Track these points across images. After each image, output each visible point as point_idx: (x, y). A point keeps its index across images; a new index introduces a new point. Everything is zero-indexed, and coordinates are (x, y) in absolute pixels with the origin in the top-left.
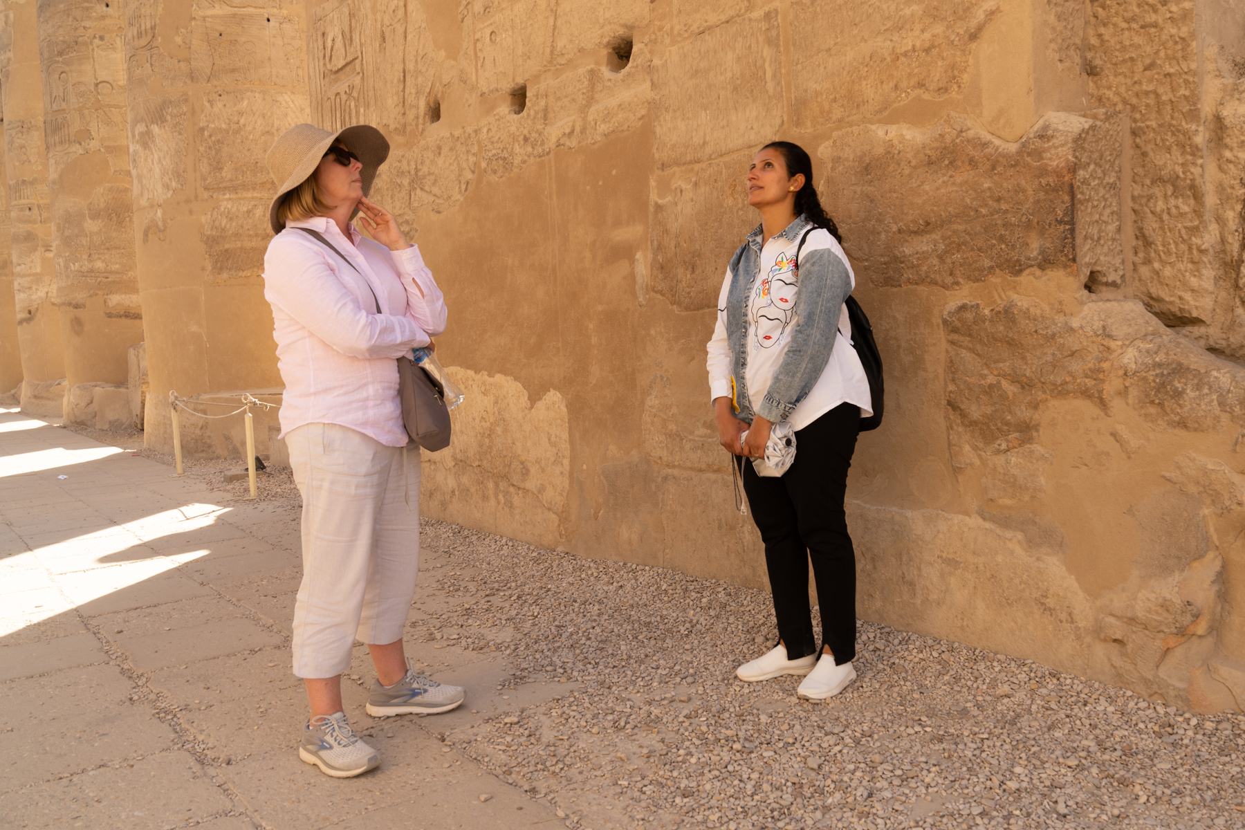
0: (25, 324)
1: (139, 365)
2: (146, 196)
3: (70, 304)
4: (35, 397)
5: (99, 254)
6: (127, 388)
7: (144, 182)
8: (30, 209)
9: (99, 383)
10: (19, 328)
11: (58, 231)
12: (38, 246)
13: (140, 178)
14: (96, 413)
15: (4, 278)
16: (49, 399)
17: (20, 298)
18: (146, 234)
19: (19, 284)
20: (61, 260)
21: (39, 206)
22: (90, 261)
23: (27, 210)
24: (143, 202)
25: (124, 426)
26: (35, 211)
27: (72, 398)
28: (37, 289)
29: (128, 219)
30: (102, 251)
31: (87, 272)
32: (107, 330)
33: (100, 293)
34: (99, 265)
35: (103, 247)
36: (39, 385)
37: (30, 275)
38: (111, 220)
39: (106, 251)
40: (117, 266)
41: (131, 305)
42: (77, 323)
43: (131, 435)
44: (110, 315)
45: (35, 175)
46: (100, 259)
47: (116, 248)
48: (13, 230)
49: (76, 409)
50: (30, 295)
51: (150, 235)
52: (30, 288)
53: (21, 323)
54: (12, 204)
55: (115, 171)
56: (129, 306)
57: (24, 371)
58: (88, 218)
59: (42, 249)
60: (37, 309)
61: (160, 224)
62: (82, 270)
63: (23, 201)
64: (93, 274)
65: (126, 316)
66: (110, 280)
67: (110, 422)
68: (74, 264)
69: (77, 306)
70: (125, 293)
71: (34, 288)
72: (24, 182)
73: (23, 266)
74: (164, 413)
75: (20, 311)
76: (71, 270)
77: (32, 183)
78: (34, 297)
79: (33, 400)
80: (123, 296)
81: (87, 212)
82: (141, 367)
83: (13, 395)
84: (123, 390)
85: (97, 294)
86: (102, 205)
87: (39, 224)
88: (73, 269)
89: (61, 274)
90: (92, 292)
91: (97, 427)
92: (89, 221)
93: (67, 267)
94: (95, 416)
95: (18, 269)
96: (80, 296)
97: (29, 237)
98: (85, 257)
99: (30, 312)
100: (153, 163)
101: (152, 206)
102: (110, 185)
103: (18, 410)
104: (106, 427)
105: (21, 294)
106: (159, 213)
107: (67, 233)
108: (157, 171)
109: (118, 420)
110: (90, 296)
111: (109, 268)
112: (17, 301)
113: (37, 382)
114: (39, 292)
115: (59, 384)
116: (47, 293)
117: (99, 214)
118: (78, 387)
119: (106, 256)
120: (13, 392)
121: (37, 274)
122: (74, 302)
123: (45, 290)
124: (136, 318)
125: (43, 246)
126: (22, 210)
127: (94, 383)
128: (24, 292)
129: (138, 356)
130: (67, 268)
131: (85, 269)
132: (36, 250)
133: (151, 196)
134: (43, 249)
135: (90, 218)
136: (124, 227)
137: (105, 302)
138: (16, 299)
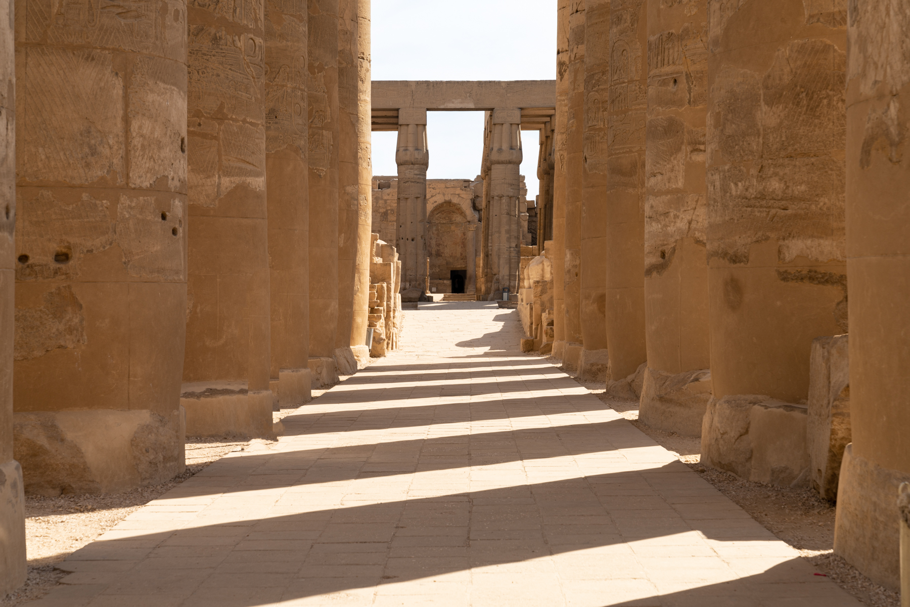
0: (655, 274)
1: (829, 378)
2: (872, 76)
3: (725, 254)
4: (661, 399)
5: (775, 166)
6: (805, 411)
7: (870, 49)
8: (675, 81)
9: (760, 397)
10: (646, 280)
11: (715, 127)
12: (682, 143)
13: (863, 42)
14: (752, 451)
15: (631, 190)
16: (681, 405)
17: (652, 228)
18: (866, 150)
19: (652, 207)
20: (717, 177)
21: (688, 76)
22: (761, 179)
23: (672, 83)
24: (866, 89)
25: (795, 482)
26: (683, 84)
27: (716, 419)
28: (676, 217)
29: (825, 101)
30: (781, 161)
31: (756, 198)
32: (779, 303)
33: (773, 235)
34: (775, 185)
35: (783, 153)
36: (667, 377)
37: (668, 192)
38: (798, 104)
39: (786, 161)
40: (803, 188)
41: (820, 259)
42: (734, 287)
43: (808, 509)
44: (785, 277)
45: (686, 24)
46: (776, 174)
47: (805, 155)
48: (649, 118)
49: (721, 442)
50: (666, 226)
51: (873, 152)
52: (666, 214)
53: (649, 272)
54: (651, 73)
55: (811, 17)
56: (817, 260)
57: (648, 352)
58: (762, 103)
59: (687, 148)
60: (674, 249)
61: (893, 130)
62: (748, 195)
63: (667, 69)
64: (764, 203)
65: (812, 279)
66: (789, 212)
67: (773, 471)
68: (736, 185)
69: (735, 259)
70: (812, 236)
71: (672, 214)
72: (670, 35)
73: (659, 177)
74: (874, 499)
75: (650, 253)
76: (731, 196)
77: (681, 38)
78: (671, 229)
79: (658, 404)
80: (809, 242)
81: (761, 92)
82: (833, 381)
83: (630, 384)
84: (797, 414)
85: (767, 238)
86: (787, 79)
87: (687, 106)
88: (734, 193)
89: (715, 201)
90: (760, 234)
91: (752, 478)
92: (765, 108)
93: (725, 190)
94: (750, 458)
95: (653, 181)
96: (741, 241)
97: (671, 128)
98: (754, 171)
99: (663, 255)
100: (888, 14)
101: (880, 96)
102: (800, 42)
103: (632, 415)
104: (766, 479)
105: (654, 224)
106: (893, 110)
107: (730, 129)
108: (895, 27)
109: (786, 468)
110: (757, 241)
111: (789, 191)
112: (646, 236)
113: (665, 374)
114: (678, 221)
115: (697, 380)
116: (690, 223)
117: (781, 95)
118: (728, 402)
119: (787, 170)
120: (630, 378)
121: (678, 191)
122: (731, 252)
123: (688, 217)
124: (827, 281)
125: (689, 144)
126: (664, 83)
127: (751, 397)
128: (658, 221)
129: (828, 360)
130: (726, 192)
131: (752, 192)
132: (679, 150)
133: (880, 78)
134: (689, 148)
135: (767, 103)
136: (818, 118)
137: (779, 252)
138: (646, 231)
